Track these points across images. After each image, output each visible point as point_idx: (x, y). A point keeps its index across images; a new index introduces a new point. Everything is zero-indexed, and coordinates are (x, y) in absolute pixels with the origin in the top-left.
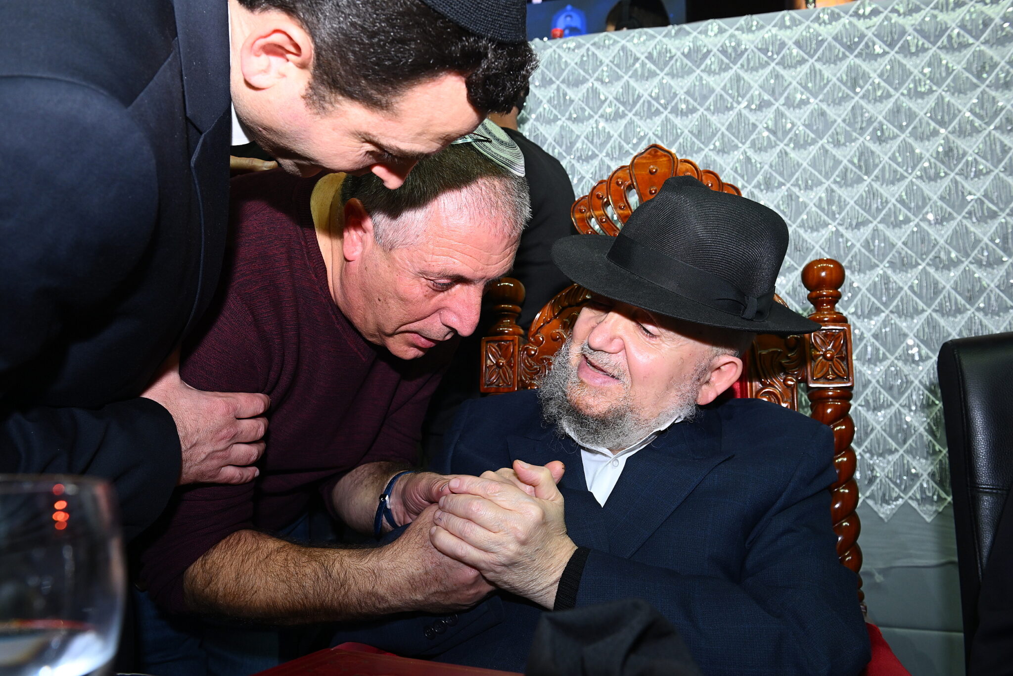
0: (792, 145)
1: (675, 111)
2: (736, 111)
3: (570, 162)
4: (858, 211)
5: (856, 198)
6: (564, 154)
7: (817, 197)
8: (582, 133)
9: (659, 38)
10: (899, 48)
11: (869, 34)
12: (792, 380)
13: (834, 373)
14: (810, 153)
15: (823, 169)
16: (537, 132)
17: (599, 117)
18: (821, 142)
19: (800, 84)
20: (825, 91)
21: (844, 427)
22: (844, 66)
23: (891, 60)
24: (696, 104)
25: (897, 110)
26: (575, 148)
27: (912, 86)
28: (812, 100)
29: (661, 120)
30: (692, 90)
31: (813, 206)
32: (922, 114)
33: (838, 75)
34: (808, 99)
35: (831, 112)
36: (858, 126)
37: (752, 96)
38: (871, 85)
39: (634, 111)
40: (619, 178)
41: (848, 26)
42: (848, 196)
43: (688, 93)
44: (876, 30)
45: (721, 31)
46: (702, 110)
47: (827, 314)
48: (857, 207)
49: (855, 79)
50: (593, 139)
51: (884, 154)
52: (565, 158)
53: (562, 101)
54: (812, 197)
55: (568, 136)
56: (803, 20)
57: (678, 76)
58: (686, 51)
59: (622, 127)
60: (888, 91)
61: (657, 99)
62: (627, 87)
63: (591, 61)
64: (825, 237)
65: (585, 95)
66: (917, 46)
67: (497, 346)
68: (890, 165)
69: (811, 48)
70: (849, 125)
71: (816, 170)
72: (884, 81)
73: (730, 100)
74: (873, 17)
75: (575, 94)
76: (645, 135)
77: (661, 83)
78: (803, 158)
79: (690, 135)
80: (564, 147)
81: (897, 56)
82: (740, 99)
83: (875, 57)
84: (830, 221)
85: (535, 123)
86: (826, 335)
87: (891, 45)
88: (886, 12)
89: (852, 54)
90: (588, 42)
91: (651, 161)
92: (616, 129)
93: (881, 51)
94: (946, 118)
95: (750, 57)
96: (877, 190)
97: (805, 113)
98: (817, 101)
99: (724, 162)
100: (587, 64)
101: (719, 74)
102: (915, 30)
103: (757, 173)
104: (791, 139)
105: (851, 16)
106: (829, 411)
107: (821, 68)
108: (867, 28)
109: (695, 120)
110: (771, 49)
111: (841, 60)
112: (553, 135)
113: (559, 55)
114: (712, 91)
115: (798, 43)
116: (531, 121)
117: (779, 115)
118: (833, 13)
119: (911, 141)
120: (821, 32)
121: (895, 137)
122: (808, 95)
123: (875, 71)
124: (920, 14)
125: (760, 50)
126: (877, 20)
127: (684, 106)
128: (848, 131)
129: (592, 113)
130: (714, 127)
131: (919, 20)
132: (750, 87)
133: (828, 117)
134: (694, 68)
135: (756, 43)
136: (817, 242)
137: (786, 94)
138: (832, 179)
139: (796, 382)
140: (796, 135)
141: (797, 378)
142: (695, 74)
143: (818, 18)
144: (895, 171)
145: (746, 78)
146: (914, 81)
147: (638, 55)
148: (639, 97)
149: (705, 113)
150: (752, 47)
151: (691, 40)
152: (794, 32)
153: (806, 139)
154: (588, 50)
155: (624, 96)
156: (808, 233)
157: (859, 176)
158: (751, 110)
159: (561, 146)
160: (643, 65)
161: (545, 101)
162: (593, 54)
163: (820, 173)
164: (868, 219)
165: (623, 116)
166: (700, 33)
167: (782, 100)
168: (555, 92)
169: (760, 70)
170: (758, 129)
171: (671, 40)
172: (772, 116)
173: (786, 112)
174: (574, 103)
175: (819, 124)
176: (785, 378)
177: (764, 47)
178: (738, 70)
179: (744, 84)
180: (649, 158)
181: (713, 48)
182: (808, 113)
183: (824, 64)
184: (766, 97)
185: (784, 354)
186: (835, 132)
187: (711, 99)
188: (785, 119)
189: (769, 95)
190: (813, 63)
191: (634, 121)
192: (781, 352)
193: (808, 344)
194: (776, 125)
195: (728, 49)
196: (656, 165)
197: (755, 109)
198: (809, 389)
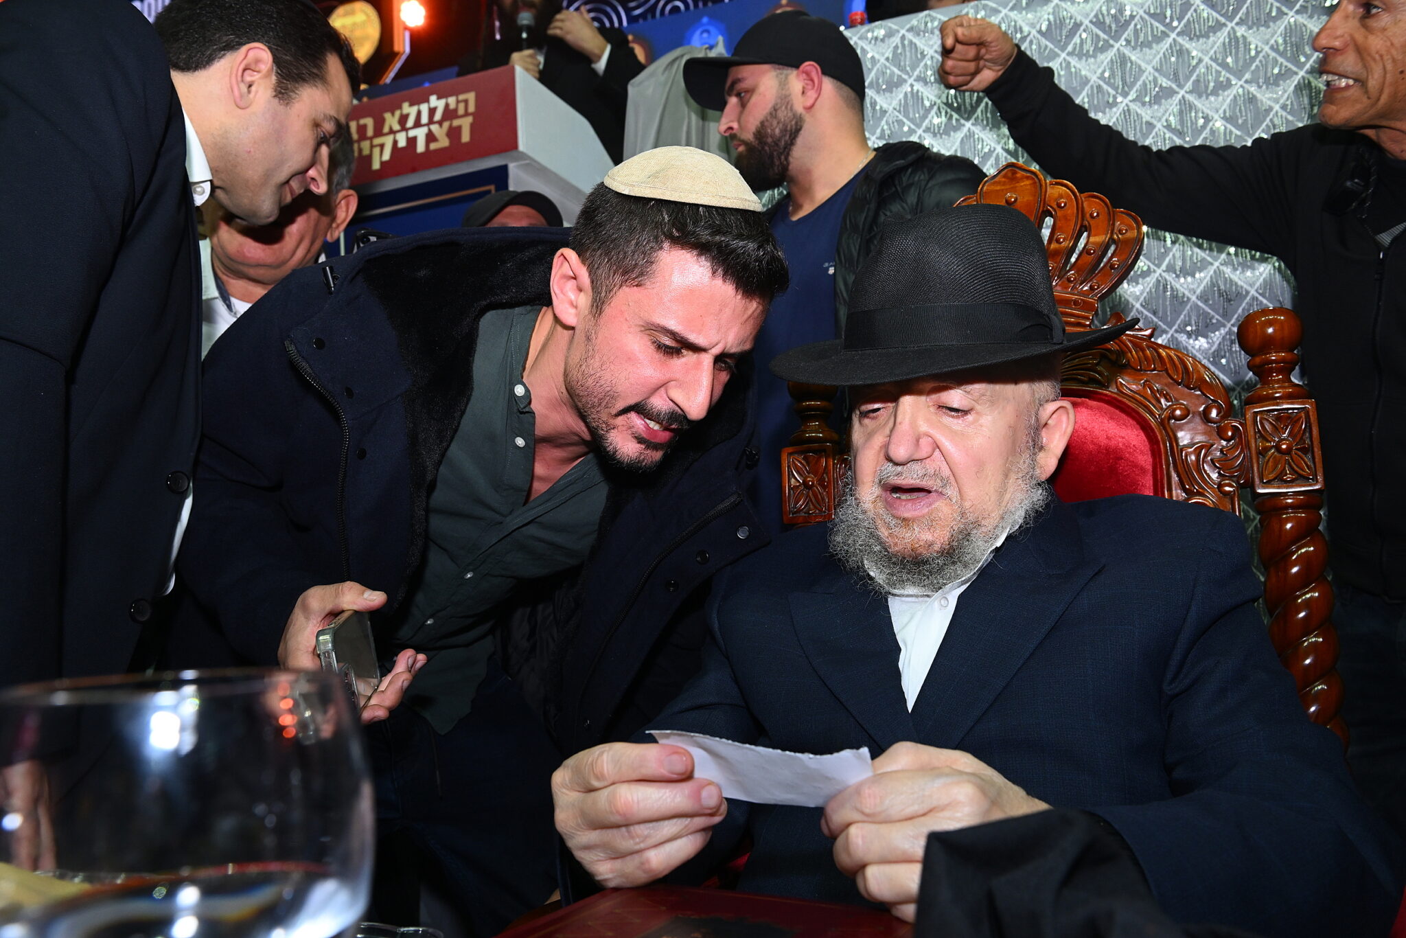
9: (1004, 11)
12: (1230, 486)
13: (1293, 471)
17: (924, 131)
19: (1215, 60)
20: (1253, 67)
21: (1312, 549)
22: (1281, 26)
28: (1234, 82)
33: (1272, 42)
34: (1228, 80)
35: (1264, 96)
37: (1145, 84)
47: (1279, 388)
49: (1297, 45)
58: (1044, 28)
59: (958, 142)
63: (908, 54)
64: (1264, 276)
65: (903, 102)
67: (804, 459)
73: (1112, 92)
76: (991, 152)
82: (1126, 89)
86: (1278, 418)
89: (1291, 9)
90: (903, 28)
91: (1008, 187)
92: (949, 147)
95: (1139, 27)
97: (1224, 101)
98: (1242, 83)
100: (902, 58)
101: (1094, 56)
106: (1289, 526)
107: (1245, 34)
110: (1168, 13)
111: (1275, 19)
114: (1086, 81)
117: (1186, 107)
122: (1228, 75)
125: (1152, 16)
129: (913, 127)
132: (1141, 71)
133: (1260, 104)
134: (1056, 50)
135: (1146, 7)
136: (1250, 285)
137: (1194, 78)
139: (1237, 488)
140: (1213, 132)
141: (1238, 482)
145: (1133, 58)
150: (1141, 12)
151: (1051, 10)
153: (1228, 138)
154: (903, 38)
156: (1238, 272)
158: (1144, 104)
162: (911, 42)
167: (1189, 87)
169: (1154, 45)
170: (1156, 129)
171: (1021, 13)
172: (1175, 110)
173: (1196, 102)
174: (888, 114)
175: (1246, 116)
176: (1221, 482)
177: (1158, 11)
178: (1121, 48)
179: (1131, 67)
180: (1005, 182)
181: (1083, 20)
182: (1228, 101)
183: (1250, 28)
184: (1165, 82)
185: (1216, 449)
186: (1270, 124)
187: (1084, 93)
188: (1196, 113)
189: (1169, 79)
190: (1232, 28)
191: (974, 133)
192: (1212, 445)
193: (1252, 433)
194: (1182, 122)
195: (1106, 18)
196: (1015, 192)
197: (1150, 102)
198: (1256, 496)
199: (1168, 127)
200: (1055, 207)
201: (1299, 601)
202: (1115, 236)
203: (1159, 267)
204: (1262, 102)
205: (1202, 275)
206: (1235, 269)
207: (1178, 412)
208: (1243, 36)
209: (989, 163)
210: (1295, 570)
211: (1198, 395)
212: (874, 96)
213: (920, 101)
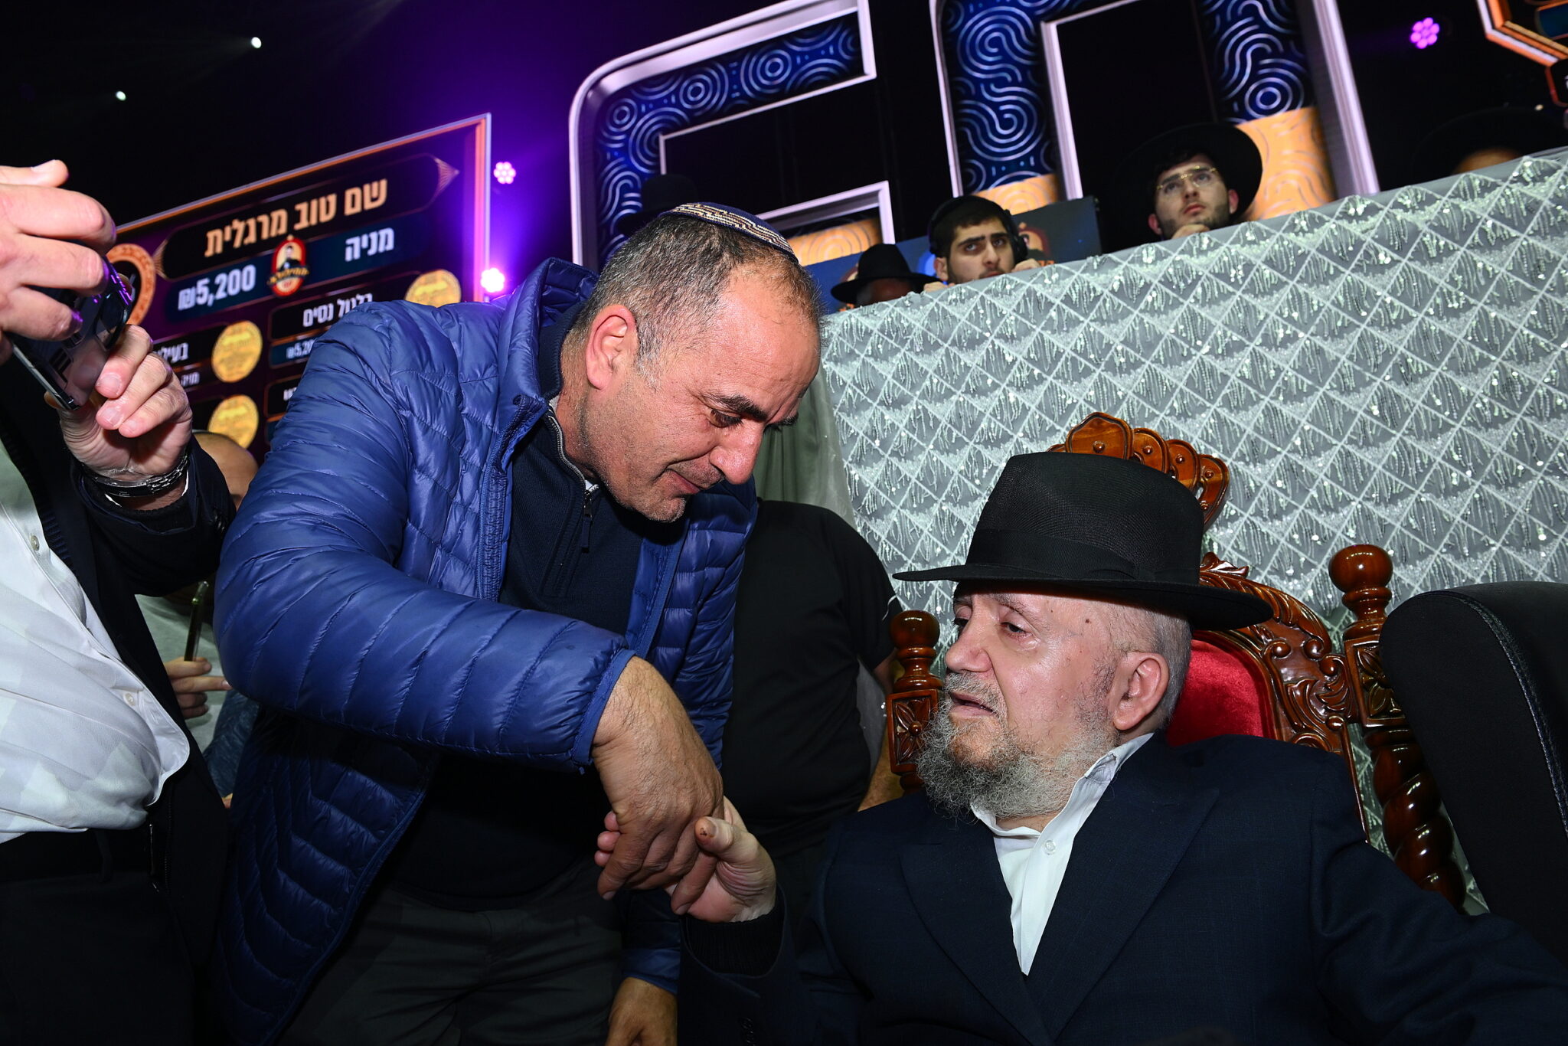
0: (1281, 398)
1: (1111, 367)
2: (1196, 359)
3: (975, 449)
4: (1390, 478)
5: (1384, 461)
6: (966, 439)
7: (1328, 465)
8: (987, 408)
9: (1077, 274)
10: (1413, 253)
11: (1368, 239)
12: (1338, 721)
13: (1398, 704)
14: (1309, 406)
15: (1331, 426)
17: (1007, 385)
18: (1322, 390)
19: (1280, 315)
20: (1317, 321)
21: (1425, 784)
22: (1339, 284)
23: (1404, 269)
24: (1138, 356)
25: (1424, 335)
26: (979, 430)
27: (1439, 301)
28: (1301, 334)
29: (1093, 381)
30: (1131, 337)
31: (1324, 477)
32: (1460, 337)
33: (1333, 297)
34: (1295, 334)
35: (1330, 348)
36: (1372, 363)
37: (1216, 337)
38: (1380, 306)
39: (1054, 373)
41: (1336, 233)
42: (1373, 459)
43: (1125, 342)
44: (1376, 234)
45: (1160, 257)
46: (1148, 362)
47: (1375, 622)
48: (1388, 474)
49: (1357, 300)
50: (1002, 416)
51: (1414, 396)
52: (967, 443)
53: (954, 369)
54: (1320, 465)
55: (968, 414)
56: (1273, 231)
57: (1109, 321)
58: (1116, 286)
59: (1042, 394)
60: (1406, 312)
61: (1084, 354)
62: (1040, 343)
64: (1348, 518)
65: (985, 358)
66: (1438, 247)
67: (910, 705)
68: (1426, 411)
69: (1289, 267)
70: (1358, 362)
71: (1319, 428)
72: (1399, 298)
73: (1186, 346)
74: (1369, 217)
75: (973, 359)
76: (1073, 404)
77: (1087, 332)
78: (1298, 413)
79: (1136, 398)
80: (964, 429)
81: (1411, 264)
82: (1199, 343)
83: (1382, 268)
84: (1352, 497)
85: (921, 401)
87: (1401, 251)
88: (1386, 209)
89: (1347, 268)
90: (981, 290)
91: (1094, 435)
92: (1033, 399)
93: (1388, 261)
94: (1497, 340)
95: (1206, 285)
96: (1414, 448)
97: (1293, 352)
98: (1308, 335)
99: (1190, 428)
101: (1166, 313)
102: (1431, 227)
103: (1238, 440)
104: (1278, 389)
105: (1338, 218)
106: (1400, 760)
107: (1307, 291)
108: (1364, 232)
109: (1141, 376)
111: (1333, 277)
112: (946, 416)
113: (944, 310)
114: (1160, 336)
115: (1269, 262)
116: (916, 399)
117: (1257, 358)
118: (1312, 217)
119: (1450, 375)
120: (1298, 243)
121: (1427, 373)
122: (1294, 328)
123: (1384, 287)
124: (1435, 206)
125: (1217, 275)
126: (1374, 220)
127: (1123, 360)
128: (1359, 371)
129: (996, 381)
130: (1168, 385)
131: (1436, 213)
132: (1212, 326)
133: (1327, 356)
134: (1129, 308)
135: (1211, 267)
137: (1262, 331)
138: (1346, 439)
139: (1345, 723)
140: (1285, 383)
141: (1345, 717)
142: (1132, 317)
143: (1292, 227)
144: (1436, 419)
145: (1203, 314)
146: (1442, 294)
147: (1052, 299)
148: (1059, 354)
149: (1153, 366)
150: (1207, 272)
151: (1121, 272)
152: (1262, 247)
153: (1300, 388)
154: (982, 299)
155: (1039, 354)
157: (1385, 430)
158: (1217, 356)
159: (960, 430)
160: (1059, 311)
161: (931, 372)
162: (990, 303)
163: (1327, 431)
164: (1406, 488)
165: (1041, 380)
166: (1132, 262)
167: (1259, 340)
168: (944, 358)
169: (1222, 302)
170: (1231, 380)
171: (1093, 275)
172: (1247, 361)
173: (1266, 355)
174: (971, 370)
175: (1315, 366)
176: (1328, 717)
177: (1223, 271)
178: (1191, 306)
179: (1202, 323)
180: (1091, 431)
181: (1153, 280)
182: (1297, 351)
183: (1311, 286)
184: (1235, 337)
185: (1321, 684)
186: (1339, 374)
187: (1159, 348)
188: (1267, 364)
189: (1240, 334)
190: (1294, 286)
192: (1316, 681)
193: (1354, 667)
194: (1254, 372)
195: (1174, 278)
196: (1102, 440)
197: (1222, 354)
198: (1365, 731)
199: (1243, 378)
200: (1142, 453)
201: (1419, 838)
202: (1202, 479)
203: (1246, 511)
204: (1329, 353)
205: (1289, 518)
206: (1320, 513)
207: (1279, 649)
208: (1305, 293)
210: (1411, 806)
211: (1297, 631)
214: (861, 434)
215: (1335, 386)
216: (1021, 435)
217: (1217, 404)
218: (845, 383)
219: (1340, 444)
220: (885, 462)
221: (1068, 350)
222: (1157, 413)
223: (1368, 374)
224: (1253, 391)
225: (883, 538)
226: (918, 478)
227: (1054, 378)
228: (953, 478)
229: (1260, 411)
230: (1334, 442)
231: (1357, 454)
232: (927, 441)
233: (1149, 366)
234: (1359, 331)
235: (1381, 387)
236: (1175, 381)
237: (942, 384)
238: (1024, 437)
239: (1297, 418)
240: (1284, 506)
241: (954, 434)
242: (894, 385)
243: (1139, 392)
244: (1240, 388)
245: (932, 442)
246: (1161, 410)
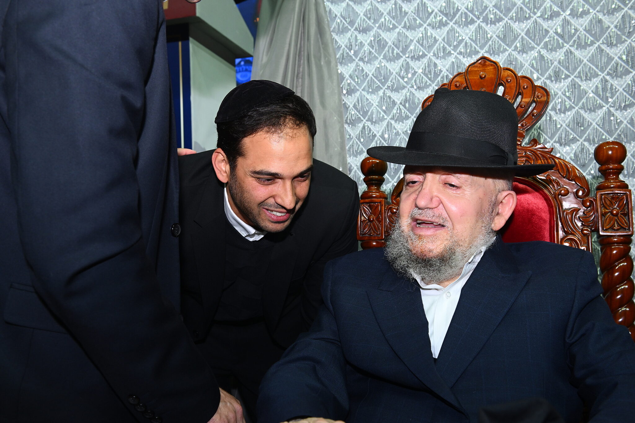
0: (575, 46)
1: (486, 20)
2: (533, 19)
3: (406, 60)
4: (625, 96)
5: (624, 86)
6: (401, 54)
7: (595, 86)
8: (415, 38)
12: (587, 230)
13: (619, 225)
14: (589, 52)
15: (600, 64)
16: (380, 37)
17: (427, 25)
18: (598, 43)
20: (602, 4)
24: (502, 15)
26: (409, 50)
28: (591, 11)
29: (475, 27)
30: (499, 4)
31: (591, 92)
34: (589, 10)
35: (606, 20)
36: (627, 31)
37: (545, 8)
39: (454, 20)
40: (457, 81)
42: (618, 85)
43: (495, 6)
46: (506, 19)
47: (613, 182)
48: (625, 93)
50: (423, 43)
52: (402, 57)
53: (398, 13)
54: (591, 85)
55: (404, 40)
59: (446, 33)
61: (472, 11)
64: (600, 116)
65: (417, 8)
67: (368, 206)
70: (619, 30)
71: (593, 65)
73: (528, 12)
76: (463, 40)
78: (584, 55)
79: (497, 39)
80: (401, 49)
82: (535, 10)
84: (604, 104)
85: (378, 30)
86: (613, 198)
91: (481, 69)
92: (440, 35)
97: (585, 21)
98: (595, 11)
99: (524, 60)
103: (549, 68)
104: (575, 41)
109: (501, 27)
112: (391, 40)
116: (375, 28)
117: (566, 23)
122: (588, 7)
127: (492, 17)
128: (619, 35)
129: (422, 22)
130: (516, 33)
133: (603, 24)
136: (594, 120)
137: (571, 7)
138: (606, 72)
139: (591, 232)
140: (579, 38)
141: (591, 229)
148: (458, 10)
149: (509, 21)
153: (586, 41)
155: (447, 9)
156: (587, 114)
157: (627, 69)
158: (544, 19)
159: (398, 49)
161: (385, 13)
163: (597, 67)
165: (446, 24)
167: (568, 12)
168: (394, 6)
170: (550, 34)
172: (560, 24)
173: (571, 21)
174: (408, 15)
175: (596, 30)
176: (582, 228)
180: (480, 66)
182: (588, 21)
184: (556, 9)
185: (581, 211)
186: (608, 35)
187: (513, 11)
188: (570, 26)
189: (558, 7)
191: (454, 28)
192: (579, 210)
193: (599, 204)
194: (563, 30)
196: (485, 72)
197: (547, 18)
198: (599, 236)
199: (556, 33)
200: (505, 81)
201: (618, 290)
202: (535, 99)
204: (605, 23)
205: (569, 113)
206: (586, 112)
207: (563, 192)
209: (462, 45)
210: (616, 274)
211: (574, 184)
212: (401, 4)
213: (426, 9)
214: (343, 46)
215: (605, 42)
216: (432, 54)
217: (541, 46)
218: (336, 16)
219: (602, 75)
220: (355, 63)
221: (463, 8)
222: (508, 48)
223: (624, 37)
224: (561, 41)
225: (351, 106)
226: (373, 75)
227: (454, 24)
228: (392, 76)
229: (563, 53)
230: (600, 73)
231: (611, 81)
232: (380, 54)
233: (507, 22)
234: (624, 11)
235: (629, 45)
236: (519, 31)
237: (391, 22)
238: (433, 56)
239: (582, 58)
240: (568, 107)
241: (395, 52)
242: (364, 19)
243: (499, 36)
244: (554, 39)
245: (382, 55)
246: (510, 47)
